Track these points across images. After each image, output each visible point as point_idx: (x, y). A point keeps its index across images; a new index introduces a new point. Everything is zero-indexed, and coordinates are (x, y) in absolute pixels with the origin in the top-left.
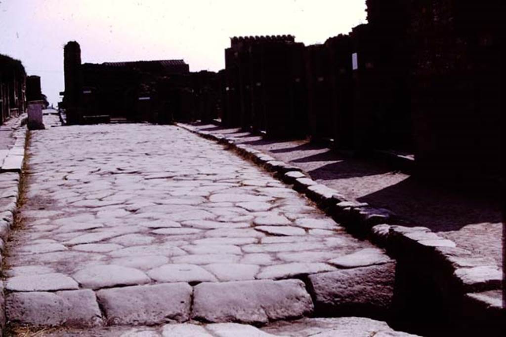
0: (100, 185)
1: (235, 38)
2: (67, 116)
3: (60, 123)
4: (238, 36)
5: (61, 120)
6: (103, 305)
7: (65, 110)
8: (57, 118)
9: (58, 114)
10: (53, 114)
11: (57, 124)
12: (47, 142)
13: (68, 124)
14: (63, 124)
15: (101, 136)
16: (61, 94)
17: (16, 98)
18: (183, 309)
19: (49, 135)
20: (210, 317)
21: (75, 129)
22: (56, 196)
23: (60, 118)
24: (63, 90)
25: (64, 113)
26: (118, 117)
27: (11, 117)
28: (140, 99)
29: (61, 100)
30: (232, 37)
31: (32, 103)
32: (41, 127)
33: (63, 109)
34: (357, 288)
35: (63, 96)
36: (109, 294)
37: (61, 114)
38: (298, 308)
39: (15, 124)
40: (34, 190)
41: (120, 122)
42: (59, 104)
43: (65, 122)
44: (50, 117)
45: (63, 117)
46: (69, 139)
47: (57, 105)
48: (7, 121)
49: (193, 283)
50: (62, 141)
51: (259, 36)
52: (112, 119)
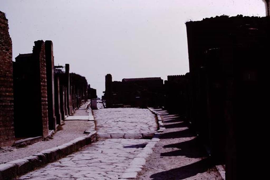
0: (114, 124)
1: (169, 76)
2: (106, 104)
3: (103, 107)
4: (170, 75)
5: (104, 106)
6: (111, 136)
7: (105, 100)
8: (102, 105)
9: (102, 103)
10: (100, 102)
11: (102, 107)
12: (99, 114)
13: (107, 108)
14: (105, 108)
15: (118, 112)
16: (103, 92)
17: (84, 95)
18: (123, 137)
19: (100, 112)
20: (126, 138)
21: (109, 109)
22: (104, 126)
23: (103, 104)
24: (104, 91)
25: (105, 102)
26: (127, 105)
27: (82, 104)
28: (136, 97)
29: (103, 95)
30: (168, 75)
31: (93, 100)
32: (97, 109)
33: (104, 100)
34: (150, 135)
35: (104, 93)
36: (112, 135)
37: (104, 103)
38: (140, 138)
39: (85, 107)
40: (98, 125)
41: (128, 107)
42: (103, 97)
43: (105, 106)
44: (99, 104)
45: (105, 104)
46: (107, 113)
47: (101, 97)
48: (81, 105)
49: (125, 134)
50: (104, 114)
51: (178, 75)
52: (124, 106)
